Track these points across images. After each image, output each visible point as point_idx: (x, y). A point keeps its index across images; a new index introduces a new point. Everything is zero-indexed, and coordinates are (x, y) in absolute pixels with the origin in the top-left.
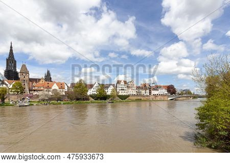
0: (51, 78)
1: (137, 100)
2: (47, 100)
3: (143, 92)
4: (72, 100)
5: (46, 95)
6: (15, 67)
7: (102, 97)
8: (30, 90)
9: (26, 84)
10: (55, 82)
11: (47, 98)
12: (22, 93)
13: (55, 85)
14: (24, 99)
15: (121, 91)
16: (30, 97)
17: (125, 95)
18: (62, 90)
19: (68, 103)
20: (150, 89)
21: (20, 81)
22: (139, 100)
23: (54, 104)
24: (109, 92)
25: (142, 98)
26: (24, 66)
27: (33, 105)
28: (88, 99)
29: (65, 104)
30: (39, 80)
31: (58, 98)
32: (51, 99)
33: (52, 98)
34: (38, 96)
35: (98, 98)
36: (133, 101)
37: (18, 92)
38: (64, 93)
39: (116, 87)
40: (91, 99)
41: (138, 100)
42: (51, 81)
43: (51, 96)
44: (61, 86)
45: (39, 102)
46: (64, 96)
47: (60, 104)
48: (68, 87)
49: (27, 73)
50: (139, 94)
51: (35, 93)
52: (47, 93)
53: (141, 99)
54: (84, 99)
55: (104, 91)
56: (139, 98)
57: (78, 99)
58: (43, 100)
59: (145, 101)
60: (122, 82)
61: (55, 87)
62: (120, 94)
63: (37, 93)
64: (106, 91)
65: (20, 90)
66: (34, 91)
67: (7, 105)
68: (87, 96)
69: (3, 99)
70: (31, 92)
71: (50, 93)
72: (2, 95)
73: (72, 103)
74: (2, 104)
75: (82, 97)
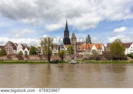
2: (88, 59)
4: (109, 59)
5: (88, 55)
6: (68, 35)
8: (77, 52)
9: (74, 47)
10: (94, 44)
11: (88, 58)
12: (72, 53)
13: (94, 46)
16: (77, 57)
18: (99, 50)
19: (106, 63)
21: (71, 45)
23: (94, 63)
26: (73, 34)
27: (79, 63)
28: (126, 59)
29: (103, 63)
30: (83, 43)
31: (96, 58)
33: (92, 58)
34: (82, 56)
37: (70, 53)
38: (101, 53)
40: (130, 59)
42: (91, 43)
43: (92, 55)
44: (99, 47)
45: (83, 61)
46: (101, 55)
47: (99, 63)
48: (104, 47)
49: (75, 38)
51: (80, 54)
52: (88, 53)
54: (121, 59)
57: (114, 59)
61: (94, 48)
63: (82, 54)
65: (71, 52)
66: (80, 52)
67: (65, 63)
68: (124, 55)
69: (63, 58)
70: (78, 53)
71: (91, 53)
72: (62, 55)
73: (110, 63)
74: (62, 62)
75: (118, 57)
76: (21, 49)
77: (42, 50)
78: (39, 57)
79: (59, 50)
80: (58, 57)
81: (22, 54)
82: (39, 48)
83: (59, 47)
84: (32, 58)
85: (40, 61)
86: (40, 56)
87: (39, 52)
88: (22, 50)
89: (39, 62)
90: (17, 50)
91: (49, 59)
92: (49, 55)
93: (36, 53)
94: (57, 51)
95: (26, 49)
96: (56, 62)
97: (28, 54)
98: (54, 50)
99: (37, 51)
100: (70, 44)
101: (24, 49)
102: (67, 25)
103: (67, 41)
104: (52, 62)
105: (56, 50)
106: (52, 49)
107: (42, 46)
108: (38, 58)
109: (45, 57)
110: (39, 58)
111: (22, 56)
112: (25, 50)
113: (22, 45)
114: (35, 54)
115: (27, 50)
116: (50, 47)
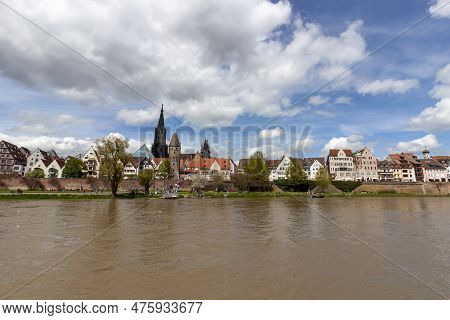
0: (209, 152)
1: (382, 193)
2: (202, 190)
3: (399, 174)
4: (241, 189)
5: (202, 181)
7: (298, 185)
8: (181, 172)
9: (176, 163)
10: (215, 159)
11: (202, 187)
12: (170, 177)
13: (215, 163)
14: (172, 187)
15: (338, 173)
16: (180, 184)
17: (349, 182)
18: (225, 172)
19: (236, 196)
20: (418, 167)
21: (169, 160)
22: (388, 192)
23: (213, 197)
24: (312, 174)
25: (397, 189)
26: (175, 136)
28: (271, 190)
29: (230, 197)
30: (193, 155)
31: (218, 186)
32: (208, 188)
33: (210, 186)
34: (190, 182)
35: (291, 187)
36: (371, 195)
37: (165, 176)
38: (228, 178)
39: (328, 164)
40: (277, 190)
41: (386, 192)
42: (209, 157)
43: (209, 182)
44: (225, 165)
45: (191, 192)
46: (228, 182)
47: (222, 196)
48: (235, 165)
49: (178, 145)
50: (387, 180)
51: (187, 177)
52: (202, 176)
53: (393, 192)
54: (263, 190)
55: (301, 173)
56: (389, 187)
57: (252, 189)
58: (198, 189)
59: (407, 195)
60: (341, 152)
61: (215, 166)
62: (338, 178)
63: (190, 178)
64: (307, 172)
65: (168, 173)
66: (186, 173)
67: (151, 197)
68: (268, 182)
69: (147, 187)
70: (182, 176)
71: (208, 177)
72: (146, 181)
73: (243, 196)
74: (146, 195)
75: (259, 185)
76: (40, 163)
77: (97, 168)
78: (88, 183)
79: (141, 168)
80: (137, 184)
81: (43, 176)
82: (91, 161)
83: (141, 162)
84: (71, 185)
85: (89, 194)
86: (91, 181)
87: (90, 173)
88: (43, 166)
89: (87, 196)
90: (28, 164)
91: (114, 188)
92: (116, 179)
93: (80, 175)
94: (137, 172)
95: (54, 164)
96: (132, 195)
97: (59, 176)
98: (128, 168)
99: (85, 168)
100: (167, 156)
101: (47, 162)
102: (162, 115)
103: (159, 150)
104: (122, 196)
105: (133, 168)
106: (125, 165)
107: (98, 157)
108: (87, 187)
109: (106, 185)
110: (89, 186)
111: (42, 180)
112: (50, 166)
113: (43, 153)
114: (80, 177)
115: (57, 167)
116: (119, 162)
